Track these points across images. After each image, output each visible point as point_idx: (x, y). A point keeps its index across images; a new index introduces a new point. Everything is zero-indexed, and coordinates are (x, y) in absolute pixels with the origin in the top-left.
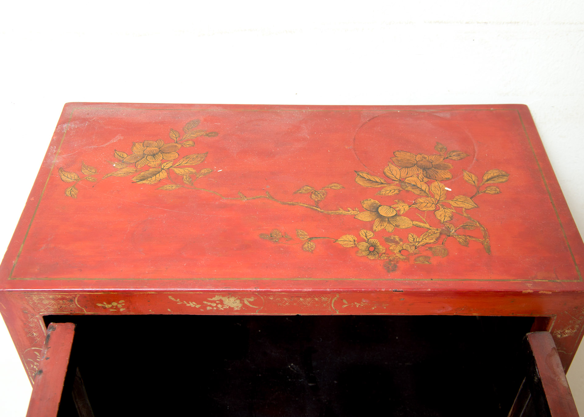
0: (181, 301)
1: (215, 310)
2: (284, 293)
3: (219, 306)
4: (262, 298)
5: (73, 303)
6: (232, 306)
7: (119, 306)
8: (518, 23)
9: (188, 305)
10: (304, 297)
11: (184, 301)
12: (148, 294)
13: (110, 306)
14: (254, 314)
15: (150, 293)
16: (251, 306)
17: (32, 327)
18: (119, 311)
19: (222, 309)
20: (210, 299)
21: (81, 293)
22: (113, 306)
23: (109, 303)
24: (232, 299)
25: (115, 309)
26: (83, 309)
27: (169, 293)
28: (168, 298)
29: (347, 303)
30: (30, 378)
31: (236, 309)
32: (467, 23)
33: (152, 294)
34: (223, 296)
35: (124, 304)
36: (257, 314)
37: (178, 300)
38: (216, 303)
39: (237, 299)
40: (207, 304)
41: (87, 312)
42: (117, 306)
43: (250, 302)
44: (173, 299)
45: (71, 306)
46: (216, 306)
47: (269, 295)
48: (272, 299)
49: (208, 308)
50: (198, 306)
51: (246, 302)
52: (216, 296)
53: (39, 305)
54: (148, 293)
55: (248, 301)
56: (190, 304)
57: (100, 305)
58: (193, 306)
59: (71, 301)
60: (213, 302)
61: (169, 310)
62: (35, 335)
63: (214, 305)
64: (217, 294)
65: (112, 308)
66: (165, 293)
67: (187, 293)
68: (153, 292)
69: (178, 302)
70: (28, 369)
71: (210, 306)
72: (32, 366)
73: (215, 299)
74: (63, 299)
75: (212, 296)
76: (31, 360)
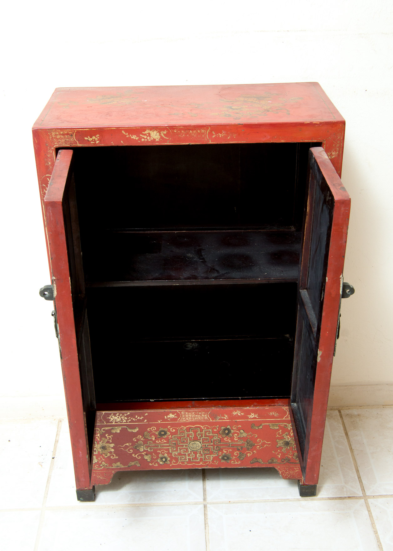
0: (129, 135)
1: (146, 141)
2: (181, 127)
3: (148, 138)
4: (171, 131)
5: (72, 137)
6: (155, 138)
7: (96, 139)
8: (305, 30)
9: (132, 138)
10: (192, 130)
11: (130, 135)
12: (112, 129)
13: (91, 139)
14: (167, 143)
15: (113, 129)
16: (165, 137)
17: (49, 158)
18: (95, 143)
19: (150, 140)
20: (143, 133)
21: (77, 130)
22: (93, 139)
23: (91, 137)
24: (155, 132)
25: (93, 142)
26: (77, 142)
27: (122, 128)
28: (122, 132)
29: (214, 134)
31: (157, 140)
32: (278, 31)
33: (114, 129)
34: (151, 130)
35: (98, 138)
36: (168, 144)
37: (127, 133)
38: (146, 135)
39: (157, 132)
41: (79, 144)
42: (95, 139)
43: (164, 134)
44: (124, 133)
45: (71, 139)
46: (147, 138)
47: (174, 129)
48: (176, 131)
49: (143, 140)
50: (137, 139)
51: (162, 135)
53: (55, 139)
54: (111, 129)
55: (163, 133)
57: (86, 138)
58: (135, 138)
59: (72, 135)
60: (145, 135)
61: (122, 142)
62: (50, 163)
63: (145, 137)
64: (147, 129)
65: (92, 141)
66: (120, 128)
67: (132, 128)
68: (114, 128)
69: (127, 135)
70: (42, 193)
71: (144, 138)
72: (44, 191)
73: (146, 132)
74: (68, 134)
75: (145, 130)
76: (45, 186)
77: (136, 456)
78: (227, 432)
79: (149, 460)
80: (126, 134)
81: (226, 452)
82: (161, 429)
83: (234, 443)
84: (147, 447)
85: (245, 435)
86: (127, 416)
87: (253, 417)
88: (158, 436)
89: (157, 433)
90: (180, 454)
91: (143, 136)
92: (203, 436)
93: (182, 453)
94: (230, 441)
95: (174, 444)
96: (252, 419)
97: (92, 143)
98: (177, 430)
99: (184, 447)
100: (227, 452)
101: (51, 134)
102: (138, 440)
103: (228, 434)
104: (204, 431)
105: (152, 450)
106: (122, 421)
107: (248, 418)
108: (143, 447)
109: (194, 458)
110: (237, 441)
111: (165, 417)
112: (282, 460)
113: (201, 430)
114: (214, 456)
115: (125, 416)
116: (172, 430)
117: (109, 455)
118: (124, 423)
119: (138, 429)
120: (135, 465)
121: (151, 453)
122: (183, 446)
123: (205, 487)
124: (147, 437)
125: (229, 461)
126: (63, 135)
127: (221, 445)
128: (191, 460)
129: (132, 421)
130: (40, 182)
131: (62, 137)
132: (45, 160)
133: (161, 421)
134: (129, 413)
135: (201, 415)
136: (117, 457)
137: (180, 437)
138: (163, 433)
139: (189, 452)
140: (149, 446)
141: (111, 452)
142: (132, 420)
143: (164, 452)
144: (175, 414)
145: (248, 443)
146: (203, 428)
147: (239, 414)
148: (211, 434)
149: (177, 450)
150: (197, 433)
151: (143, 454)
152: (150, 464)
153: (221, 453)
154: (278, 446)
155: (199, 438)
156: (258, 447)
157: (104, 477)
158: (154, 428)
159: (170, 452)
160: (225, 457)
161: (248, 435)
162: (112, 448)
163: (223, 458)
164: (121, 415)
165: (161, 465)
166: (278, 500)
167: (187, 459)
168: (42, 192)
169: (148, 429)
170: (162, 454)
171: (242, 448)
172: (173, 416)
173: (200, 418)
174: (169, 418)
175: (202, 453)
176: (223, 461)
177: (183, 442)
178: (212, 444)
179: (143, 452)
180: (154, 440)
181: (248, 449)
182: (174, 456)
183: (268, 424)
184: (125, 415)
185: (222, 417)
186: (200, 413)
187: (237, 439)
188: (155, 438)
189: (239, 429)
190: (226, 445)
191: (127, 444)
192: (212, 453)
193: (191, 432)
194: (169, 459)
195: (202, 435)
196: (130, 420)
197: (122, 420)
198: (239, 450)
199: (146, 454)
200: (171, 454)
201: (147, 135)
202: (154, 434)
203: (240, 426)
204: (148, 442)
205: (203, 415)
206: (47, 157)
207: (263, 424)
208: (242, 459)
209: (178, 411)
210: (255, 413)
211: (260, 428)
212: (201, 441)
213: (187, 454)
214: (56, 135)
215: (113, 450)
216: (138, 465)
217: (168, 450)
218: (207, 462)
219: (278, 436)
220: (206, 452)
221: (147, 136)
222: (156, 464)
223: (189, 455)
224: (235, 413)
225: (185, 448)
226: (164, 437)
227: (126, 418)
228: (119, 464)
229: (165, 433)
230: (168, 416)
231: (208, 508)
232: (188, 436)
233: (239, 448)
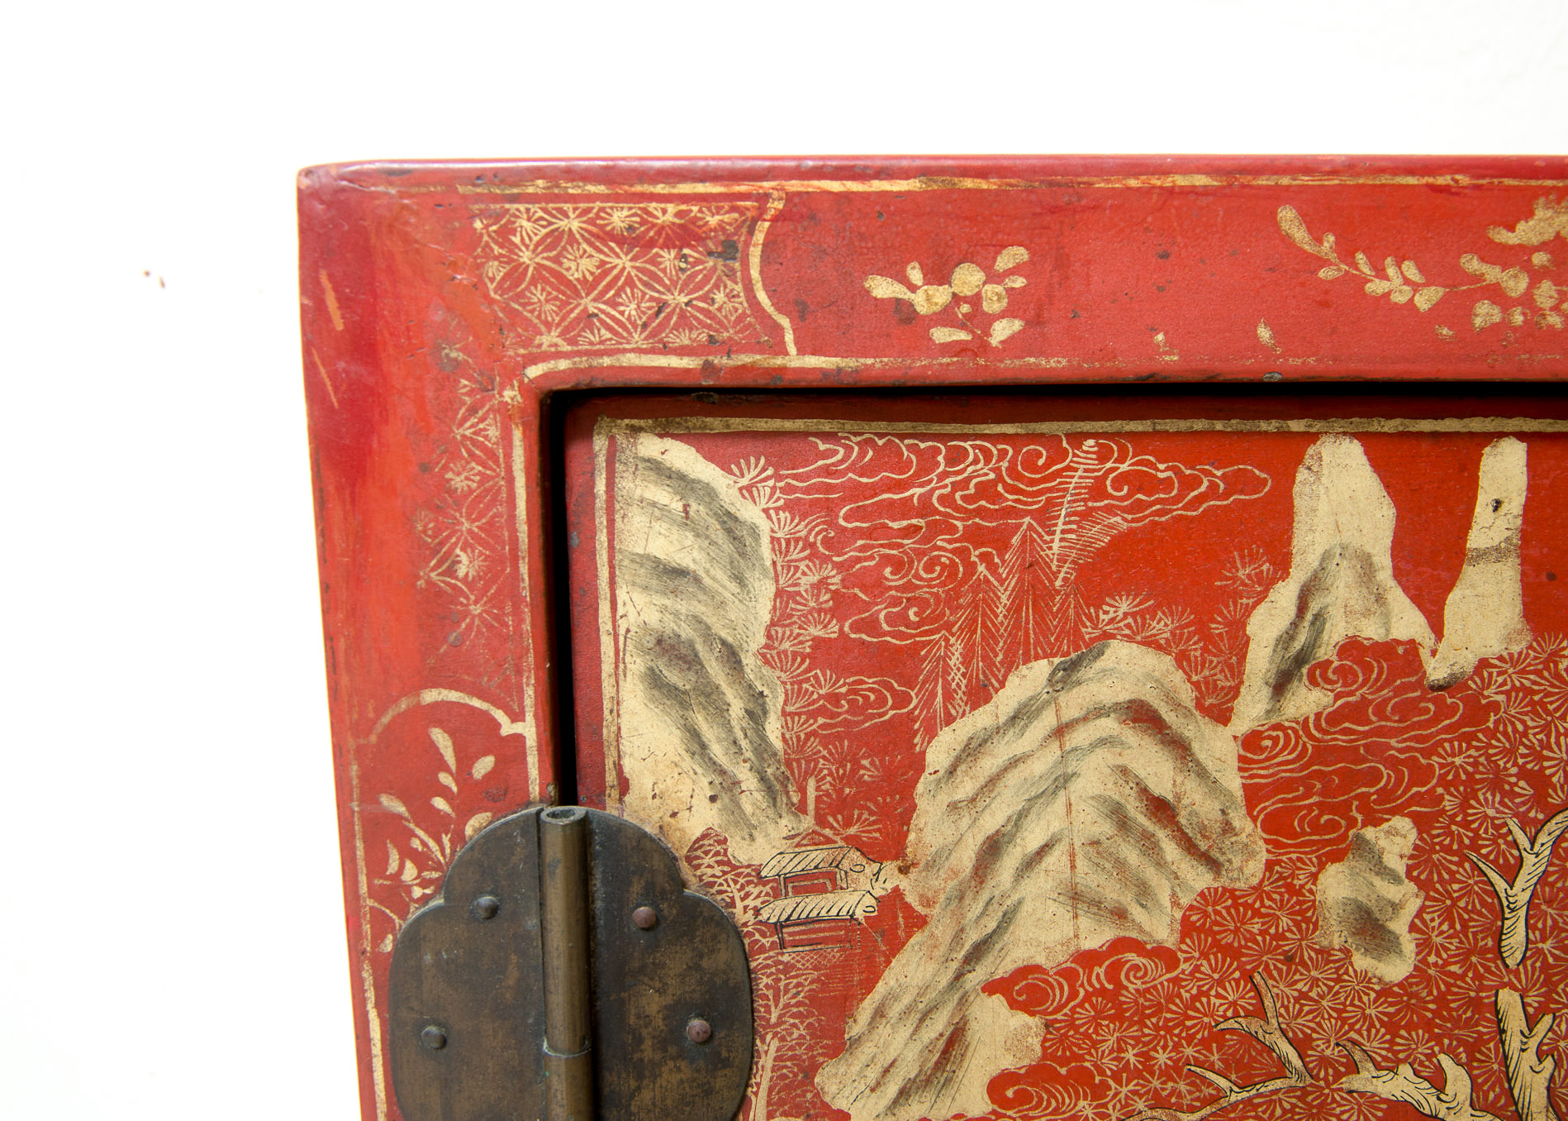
0: (1346, 252)
1: (1515, 329)
3: (1545, 292)
5: (731, 274)
7: (994, 299)
9: (1376, 287)
11: (1360, 257)
12: (1171, 192)
13: (941, 296)
15: (1181, 181)
17: (458, 499)
18: (980, 346)
20: (1503, 236)
21: (795, 186)
22: (957, 299)
23: (939, 274)
25: (962, 326)
26: (785, 322)
27: (1285, 181)
28: (1276, 224)
30: (365, 975)
33: (1192, 191)
35: (1019, 282)
37: (1330, 241)
38: (1527, 267)
40: (1479, 278)
41: (802, 351)
42: (976, 300)
44: (1300, 234)
45: (720, 297)
46: (1527, 300)
49: (1485, 313)
50: (1426, 300)
52: (1540, 213)
53: (538, 295)
54: (1168, 182)
56: (1387, 278)
57: (883, 288)
58: (1399, 298)
59: (730, 249)
60: (1513, 257)
61: (1264, 333)
62: (466, 565)
63: (1516, 284)
64: (1546, 191)
65: (945, 317)
66: (1263, 181)
67: (1385, 179)
68: (1201, 180)
69: (1325, 263)
70: (364, 889)
71: (1495, 294)
72: (393, 867)
73: (1526, 232)
74: (685, 235)
75: (1518, 209)
76: (400, 808)
80: (1319, 241)
91: (1492, 273)
97: (941, 335)
101: (506, 232)
126: (627, 240)
130: (354, 769)
131: (623, 262)
132: (424, 522)
168: (363, 879)
201: (1540, 259)
206: (441, 499)
214: (555, 241)
221: (1536, 276)
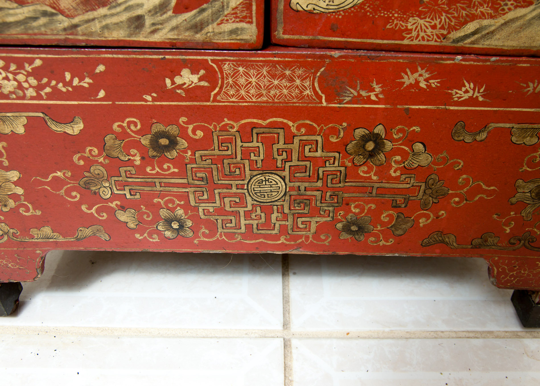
77: (93, 211)
78: (370, 146)
79: (132, 225)
81: (357, 211)
82: (158, 127)
83: (387, 185)
84: (122, 185)
85: (425, 159)
86: (36, 73)
87: (466, 96)
88: (151, 153)
89: (145, 141)
90: (221, 211)
92: (295, 156)
93: (228, 208)
94: (375, 178)
95: (201, 179)
96: (465, 103)
98: (209, 134)
99: (234, 190)
100: (362, 211)
102: (90, 162)
103: (372, 154)
104: (296, 140)
105: (138, 196)
106: (21, 93)
107: (448, 100)
108: (107, 185)
109: (263, 225)
110: (397, 178)
111: (168, 81)
112: (512, 241)
113: (289, 138)
114: (323, 220)
115: (29, 74)
116: (194, 132)
117: (12, 203)
118: (32, 98)
119: (81, 126)
120: (94, 237)
121: (134, 205)
122: (230, 187)
123: (287, 291)
124: (115, 154)
125: (362, 238)
127: (345, 190)
128: (255, 231)
129: (55, 94)
133: (154, 99)
134: (38, 63)
135: (291, 80)
136: (39, 213)
137: (221, 159)
138: (164, 141)
139: (250, 208)
140: (127, 184)
141: (15, 197)
142: (54, 88)
143: (173, 202)
144: (202, 72)
145: (428, 187)
146: (294, 130)
147: (423, 85)
148: (319, 154)
149: (211, 199)
150: (275, 147)
151: (113, 205)
152: (137, 236)
153: (342, 213)
154: (514, 200)
155: (279, 164)
156: (457, 199)
157: (17, 263)
158: (136, 125)
159: (193, 203)
160: (354, 224)
161: (434, 163)
162: (16, 183)
163: (347, 229)
164: (13, 67)
165: (169, 239)
166: (467, 335)
167: (243, 227)
169: (115, 126)
170: (169, 209)
171: (407, 201)
172: (195, 78)
173: (285, 91)
174: (180, 87)
175: (286, 211)
176: (344, 236)
177: (231, 175)
178: (319, 184)
179: (110, 200)
180: (138, 163)
181: (425, 206)
182: (203, 217)
183: (508, 125)
184: (29, 68)
185: (364, 93)
186: (288, 72)
187: (398, 173)
188: (143, 158)
189: (410, 141)
190: (362, 189)
191: (59, 174)
192: (315, 212)
193: (255, 144)
194: (189, 223)
195: (289, 152)
196: (48, 90)
197: (20, 86)
198: (396, 207)
199: (123, 208)
200: (196, 208)
202: (137, 145)
203: (417, 129)
204: (122, 170)
205: (298, 82)
207: (493, 125)
208: (399, 232)
209: (209, 58)
210: (478, 84)
211: (478, 138)
212: (286, 173)
213: (242, 211)
215: (20, 191)
216: (105, 237)
217: (185, 197)
218: (301, 237)
219: (525, 168)
220: (298, 209)
222: (155, 236)
223: (248, 215)
224: (408, 79)
225: (235, 195)
226: (168, 155)
227: (33, 81)
228: (47, 230)
229: (173, 143)
230: (178, 80)
231: (294, 351)
232: (246, 154)
233: (400, 199)
